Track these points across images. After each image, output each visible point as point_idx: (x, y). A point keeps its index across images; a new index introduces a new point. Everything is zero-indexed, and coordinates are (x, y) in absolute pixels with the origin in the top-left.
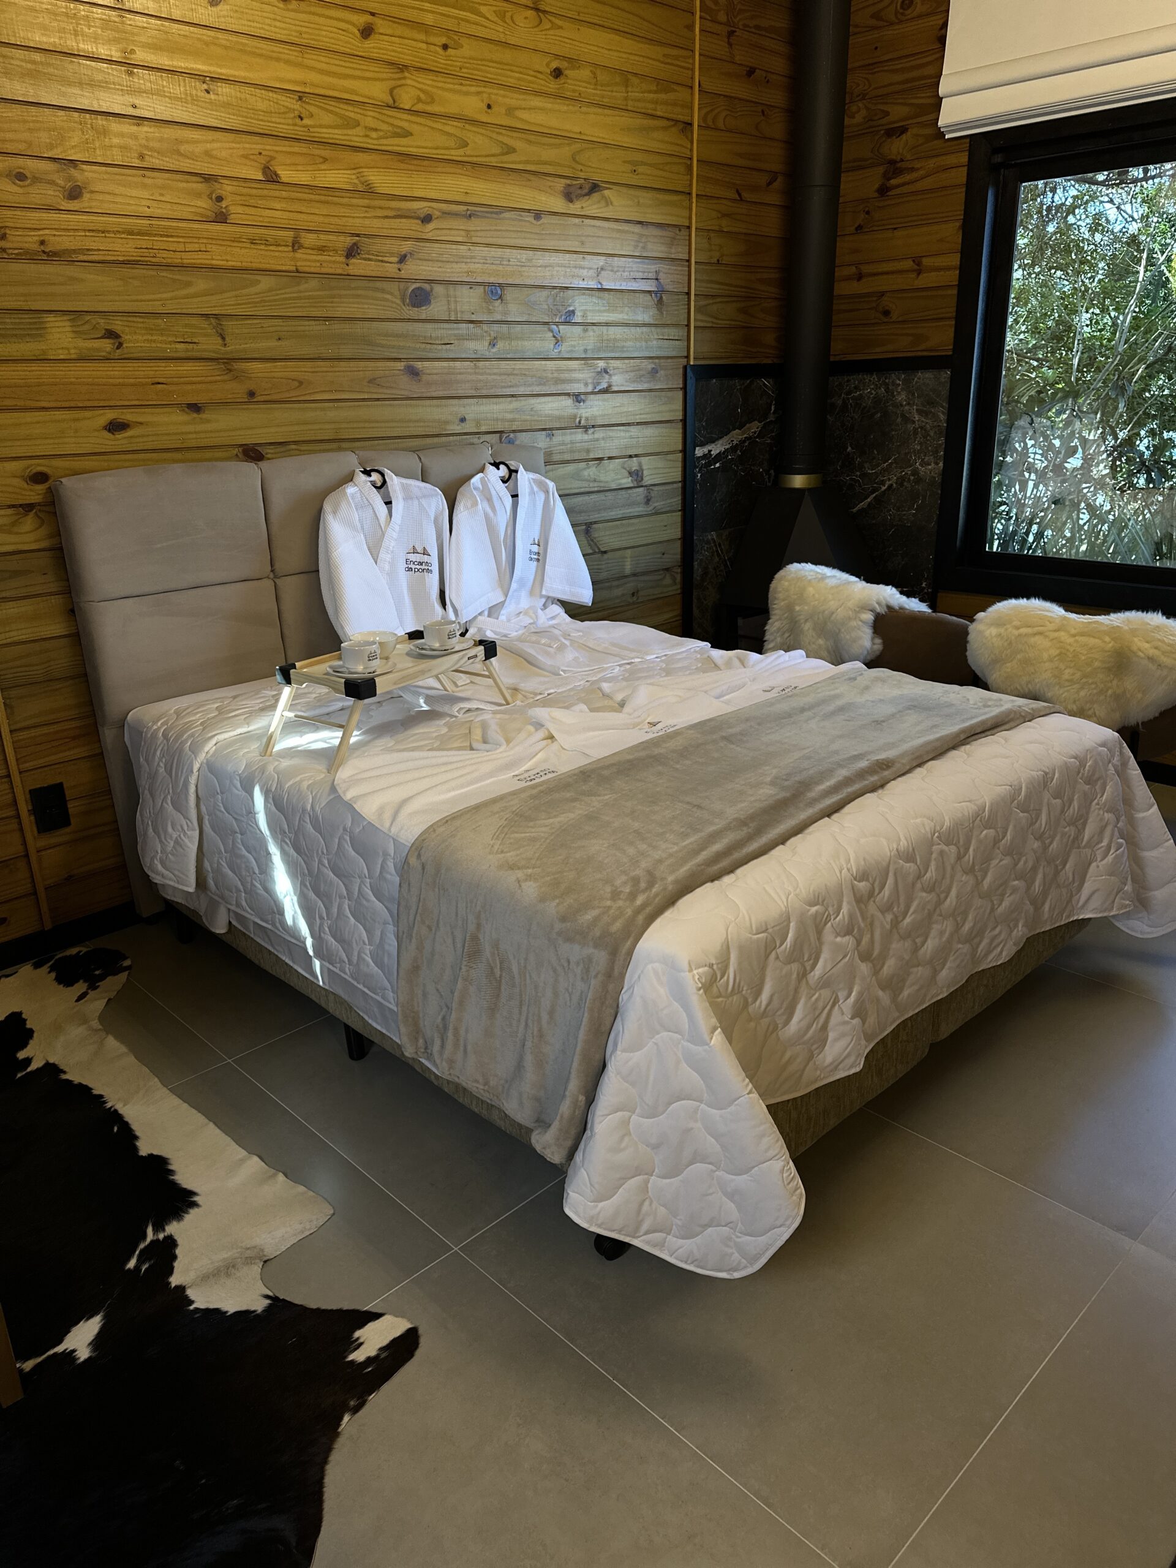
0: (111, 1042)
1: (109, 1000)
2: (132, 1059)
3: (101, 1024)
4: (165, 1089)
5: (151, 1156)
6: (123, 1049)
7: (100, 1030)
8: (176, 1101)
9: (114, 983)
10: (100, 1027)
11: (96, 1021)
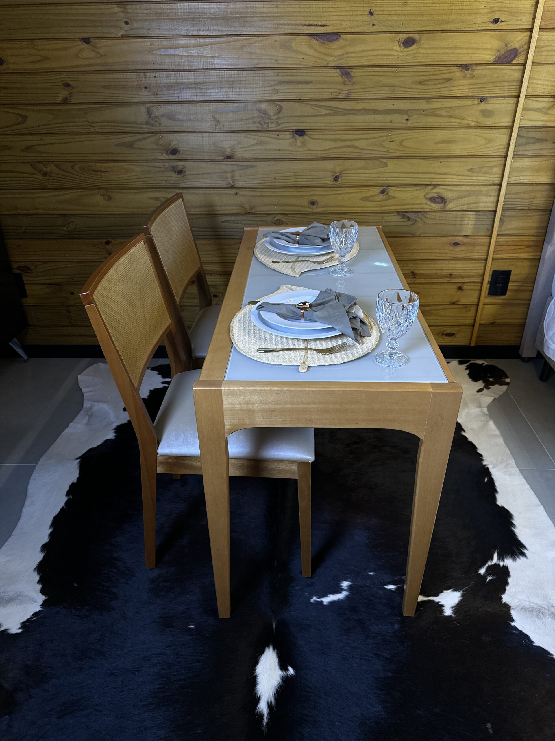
0: (491, 424)
1: (495, 399)
2: (501, 441)
3: (488, 411)
4: (517, 469)
5: (503, 508)
6: (498, 432)
7: (487, 414)
8: (524, 481)
9: (498, 390)
10: (487, 413)
11: (486, 409)
